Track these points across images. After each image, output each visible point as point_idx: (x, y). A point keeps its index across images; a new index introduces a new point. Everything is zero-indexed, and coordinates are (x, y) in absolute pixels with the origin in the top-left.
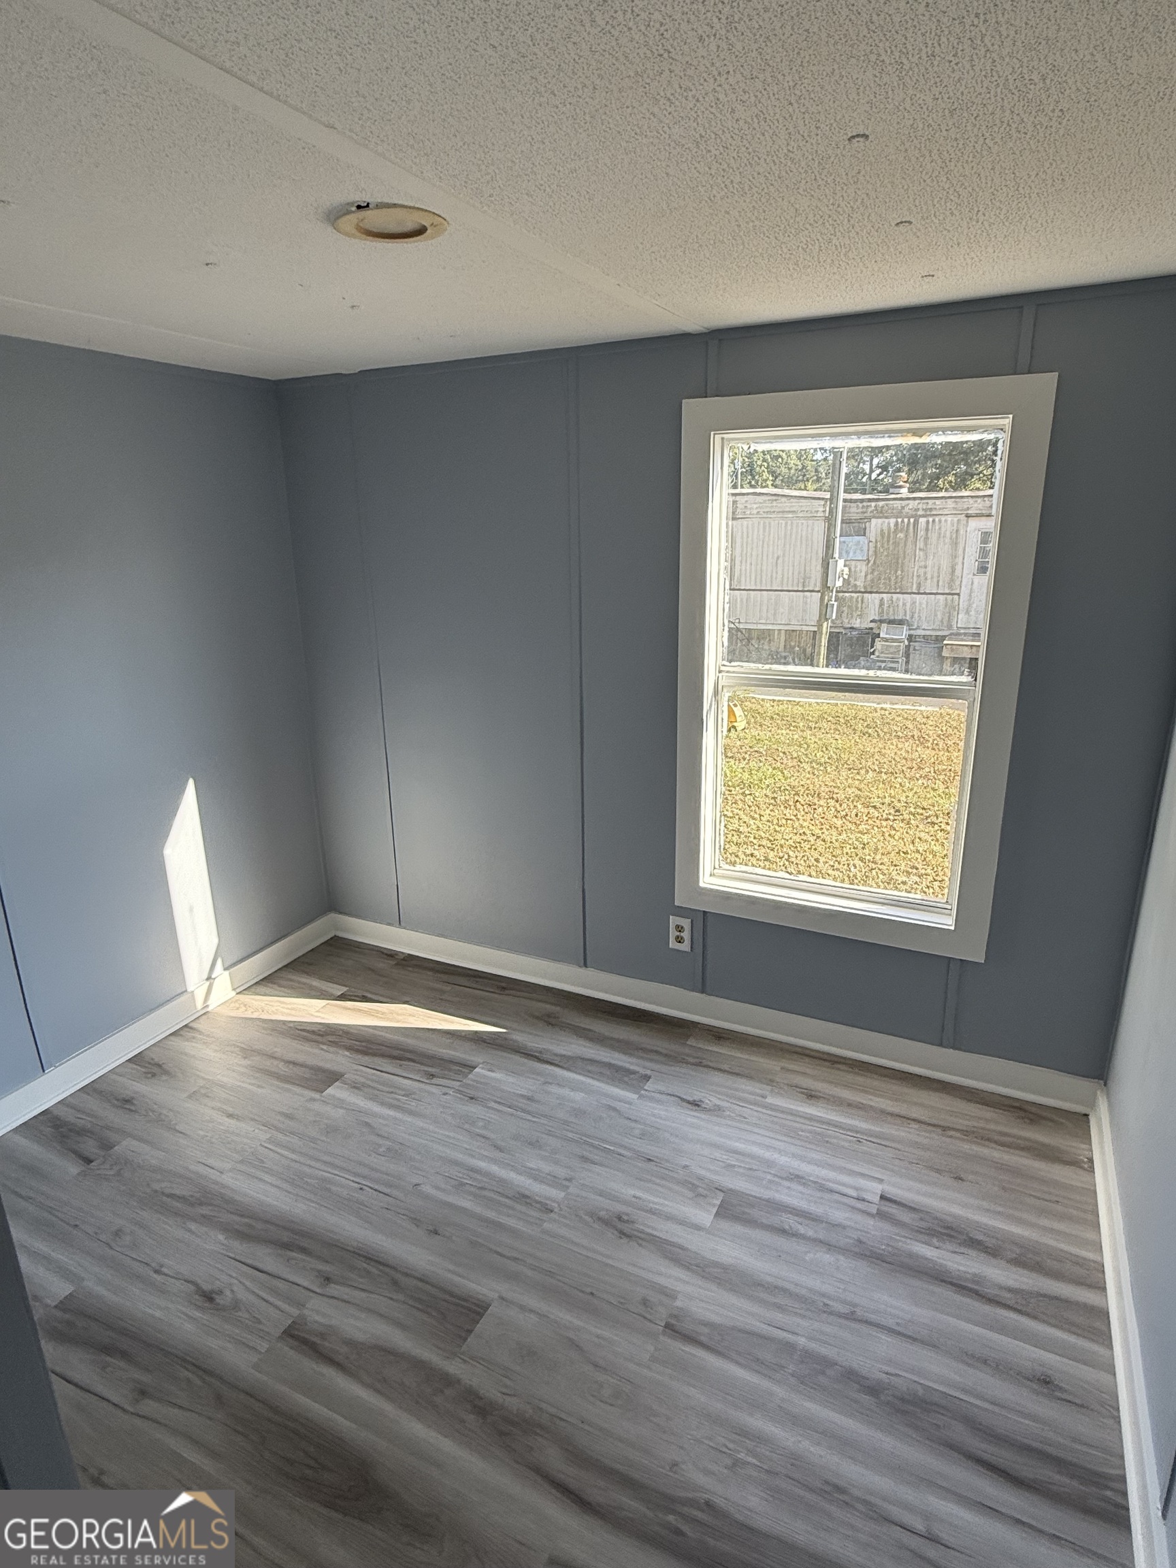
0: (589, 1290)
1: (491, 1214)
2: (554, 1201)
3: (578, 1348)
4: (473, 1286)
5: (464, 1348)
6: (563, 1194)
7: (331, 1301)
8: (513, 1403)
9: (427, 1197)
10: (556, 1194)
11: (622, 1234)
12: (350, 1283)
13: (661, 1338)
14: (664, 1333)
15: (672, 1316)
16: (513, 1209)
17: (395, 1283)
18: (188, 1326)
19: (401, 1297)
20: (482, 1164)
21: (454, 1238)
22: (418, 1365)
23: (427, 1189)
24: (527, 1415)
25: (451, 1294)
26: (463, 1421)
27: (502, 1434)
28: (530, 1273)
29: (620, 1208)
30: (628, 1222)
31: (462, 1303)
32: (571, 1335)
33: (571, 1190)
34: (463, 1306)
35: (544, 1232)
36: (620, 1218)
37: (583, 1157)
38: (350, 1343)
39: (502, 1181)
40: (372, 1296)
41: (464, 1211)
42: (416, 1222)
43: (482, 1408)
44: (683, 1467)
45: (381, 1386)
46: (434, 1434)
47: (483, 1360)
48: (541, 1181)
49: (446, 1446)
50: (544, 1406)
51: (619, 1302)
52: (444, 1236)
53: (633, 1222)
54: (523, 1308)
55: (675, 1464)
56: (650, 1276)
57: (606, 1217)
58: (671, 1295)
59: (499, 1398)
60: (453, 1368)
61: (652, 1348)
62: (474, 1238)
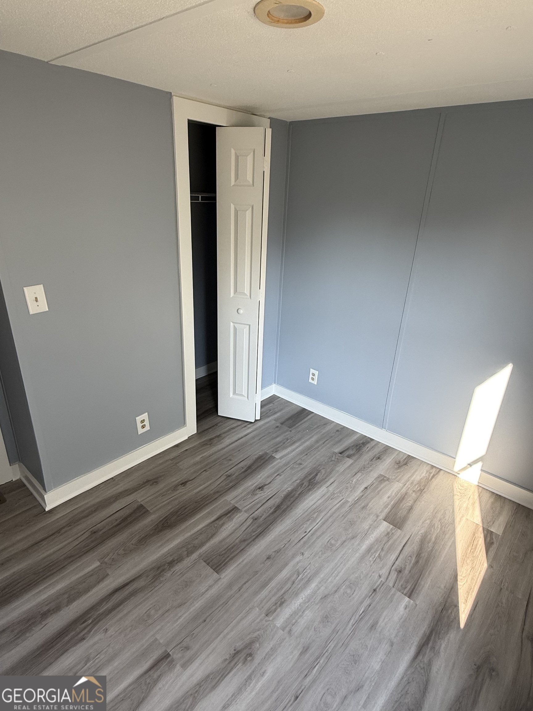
0: (208, 620)
1: (273, 584)
2: (273, 619)
3: (180, 606)
4: (232, 568)
5: (201, 561)
6: (278, 625)
7: (245, 520)
8: (168, 574)
9: (293, 556)
10: (280, 622)
11: (237, 653)
12: (251, 525)
13: (163, 649)
14: (166, 651)
15: (172, 661)
16: (274, 595)
17: (244, 541)
18: (250, 484)
19: (237, 541)
20: (313, 585)
21: (263, 565)
22: (202, 544)
23: (299, 558)
24: (161, 578)
25: (232, 559)
26: (171, 556)
27: (159, 568)
28: (229, 594)
29: (258, 658)
30: (246, 659)
31: (224, 563)
32: (188, 604)
33: (281, 632)
34: (223, 562)
35: (252, 608)
36: (250, 655)
37: (308, 648)
38: (223, 524)
39: (297, 594)
40: (242, 532)
41: (281, 570)
42: (277, 552)
43: (172, 564)
44: (103, 634)
45: (200, 532)
46: (171, 547)
47: (193, 566)
48: (292, 615)
49: (165, 549)
50: (161, 585)
51: (194, 634)
52: (265, 561)
53: (244, 663)
54: (211, 587)
55: (106, 630)
56: (203, 656)
57: (253, 647)
58: (185, 666)
59: (173, 570)
60: (195, 556)
61: (161, 641)
62: (259, 574)
